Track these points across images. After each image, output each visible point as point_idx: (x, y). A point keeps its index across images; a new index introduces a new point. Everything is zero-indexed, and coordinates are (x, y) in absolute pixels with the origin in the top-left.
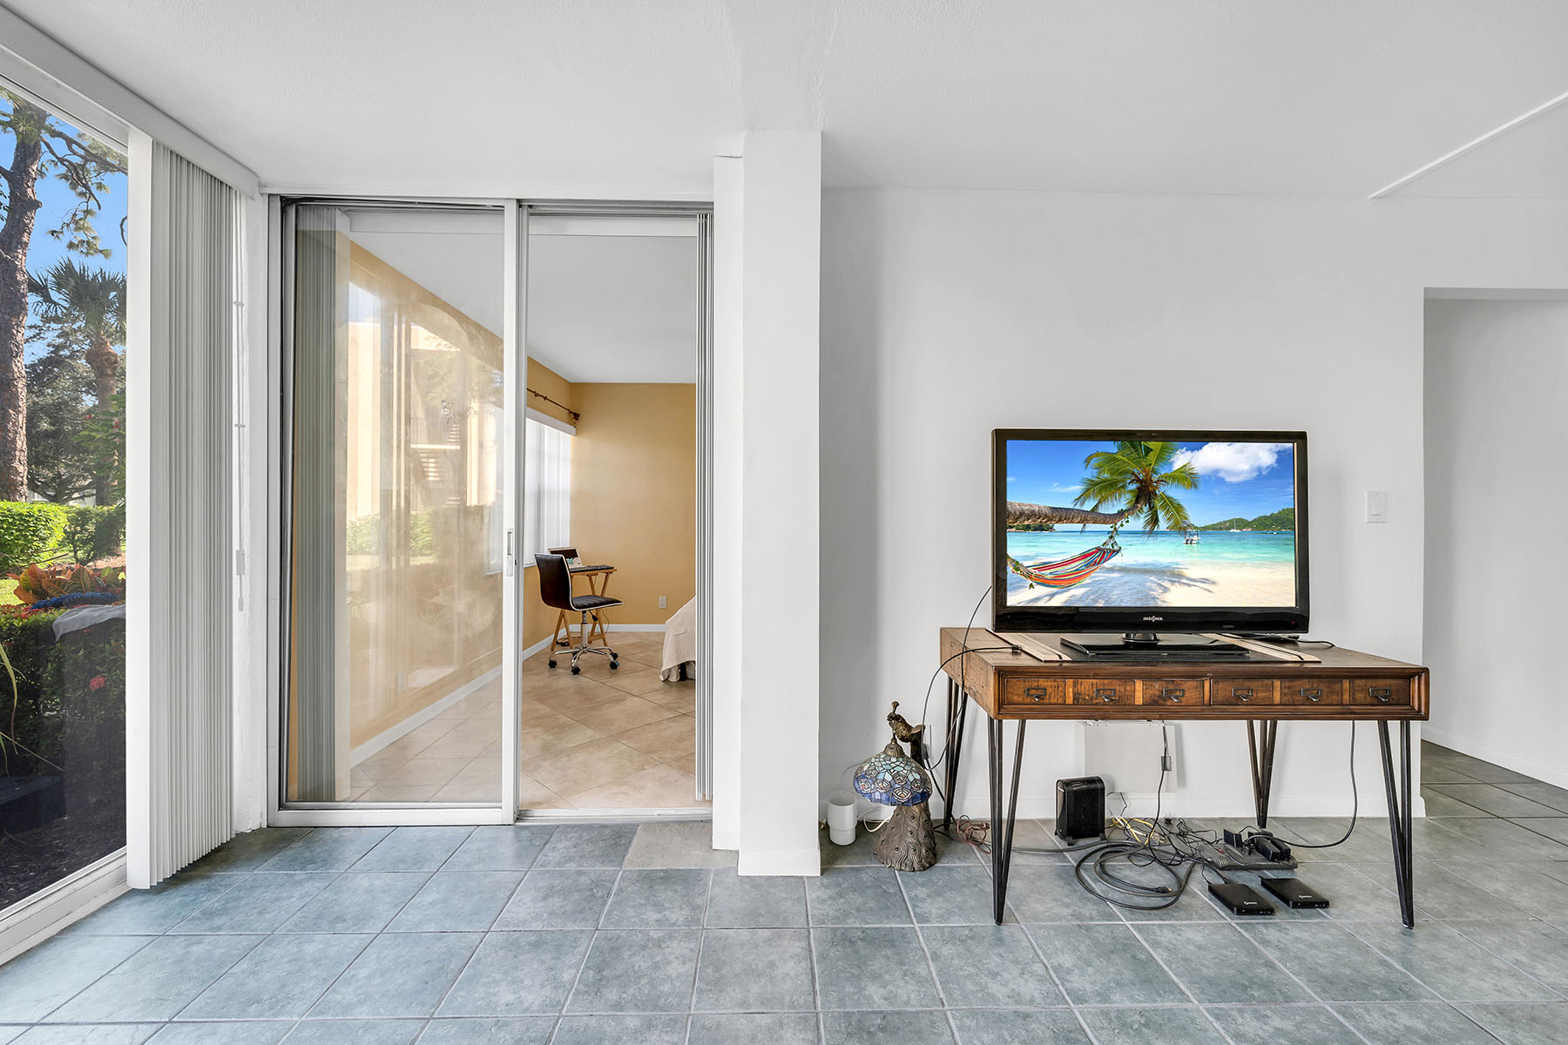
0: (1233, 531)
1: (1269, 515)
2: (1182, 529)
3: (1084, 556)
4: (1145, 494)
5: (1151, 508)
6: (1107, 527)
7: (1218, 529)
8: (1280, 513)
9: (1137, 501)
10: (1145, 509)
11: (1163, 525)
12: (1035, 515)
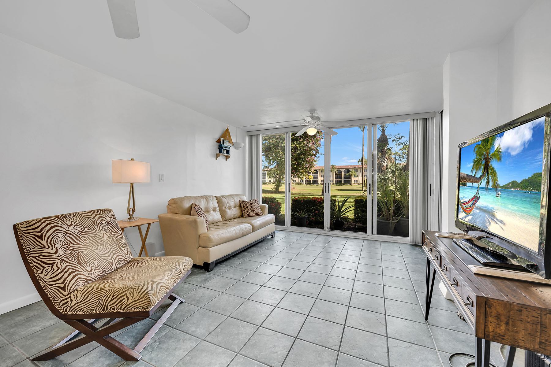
0: (512, 189)
1: (527, 178)
2: (496, 187)
3: (472, 199)
4: (487, 167)
5: (488, 174)
6: (476, 185)
7: (507, 187)
8: (532, 177)
9: (484, 171)
10: (486, 174)
12: (464, 178)
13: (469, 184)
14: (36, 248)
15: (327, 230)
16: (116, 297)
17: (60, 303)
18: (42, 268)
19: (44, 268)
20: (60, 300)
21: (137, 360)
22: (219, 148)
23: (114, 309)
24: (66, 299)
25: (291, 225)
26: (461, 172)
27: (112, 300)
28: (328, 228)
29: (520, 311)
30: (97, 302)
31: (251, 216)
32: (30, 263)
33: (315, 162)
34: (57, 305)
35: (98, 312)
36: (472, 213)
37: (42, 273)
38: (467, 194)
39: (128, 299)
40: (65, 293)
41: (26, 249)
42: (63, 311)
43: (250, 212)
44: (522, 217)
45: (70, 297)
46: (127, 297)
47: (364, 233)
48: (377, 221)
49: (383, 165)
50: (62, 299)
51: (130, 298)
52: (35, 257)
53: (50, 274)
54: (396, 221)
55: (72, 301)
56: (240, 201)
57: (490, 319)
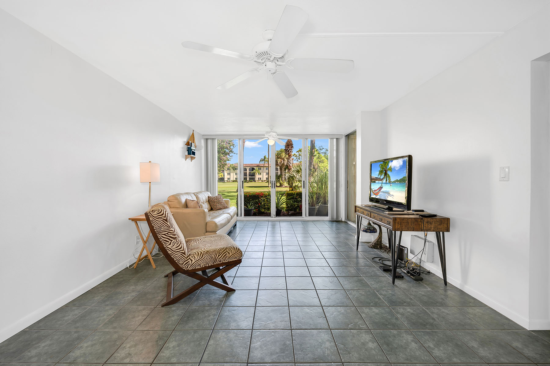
0: (396, 183)
2: (390, 182)
3: (379, 188)
4: (386, 174)
5: (386, 177)
6: (381, 182)
7: (394, 182)
11: (388, 182)
12: (374, 179)
13: (376, 182)
14: (165, 228)
15: (274, 216)
16: (221, 254)
17: (183, 263)
18: (170, 241)
19: (172, 241)
20: (184, 261)
21: (235, 290)
22: (187, 150)
23: (220, 261)
24: (188, 260)
25: (244, 216)
26: (372, 176)
27: (219, 256)
28: (274, 215)
29: (403, 220)
30: (210, 258)
31: (220, 209)
32: (160, 239)
33: (229, 160)
34: (181, 265)
35: (210, 265)
36: (379, 194)
37: (170, 244)
38: (375, 186)
39: (229, 253)
40: (186, 257)
41: (156, 229)
42: (185, 268)
43: (219, 206)
44: (400, 192)
45: (190, 258)
46: (228, 252)
47: (300, 217)
48: (309, 208)
49: (290, 165)
50: (185, 260)
51: (230, 253)
52: (164, 234)
53: (176, 244)
54: (318, 207)
55: (192, 260)
56: (208, 197)
57: (396, 224)
